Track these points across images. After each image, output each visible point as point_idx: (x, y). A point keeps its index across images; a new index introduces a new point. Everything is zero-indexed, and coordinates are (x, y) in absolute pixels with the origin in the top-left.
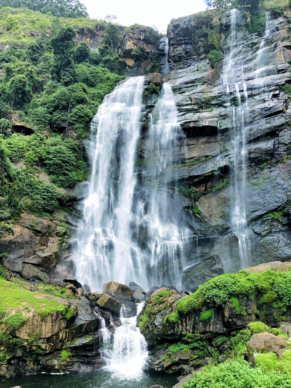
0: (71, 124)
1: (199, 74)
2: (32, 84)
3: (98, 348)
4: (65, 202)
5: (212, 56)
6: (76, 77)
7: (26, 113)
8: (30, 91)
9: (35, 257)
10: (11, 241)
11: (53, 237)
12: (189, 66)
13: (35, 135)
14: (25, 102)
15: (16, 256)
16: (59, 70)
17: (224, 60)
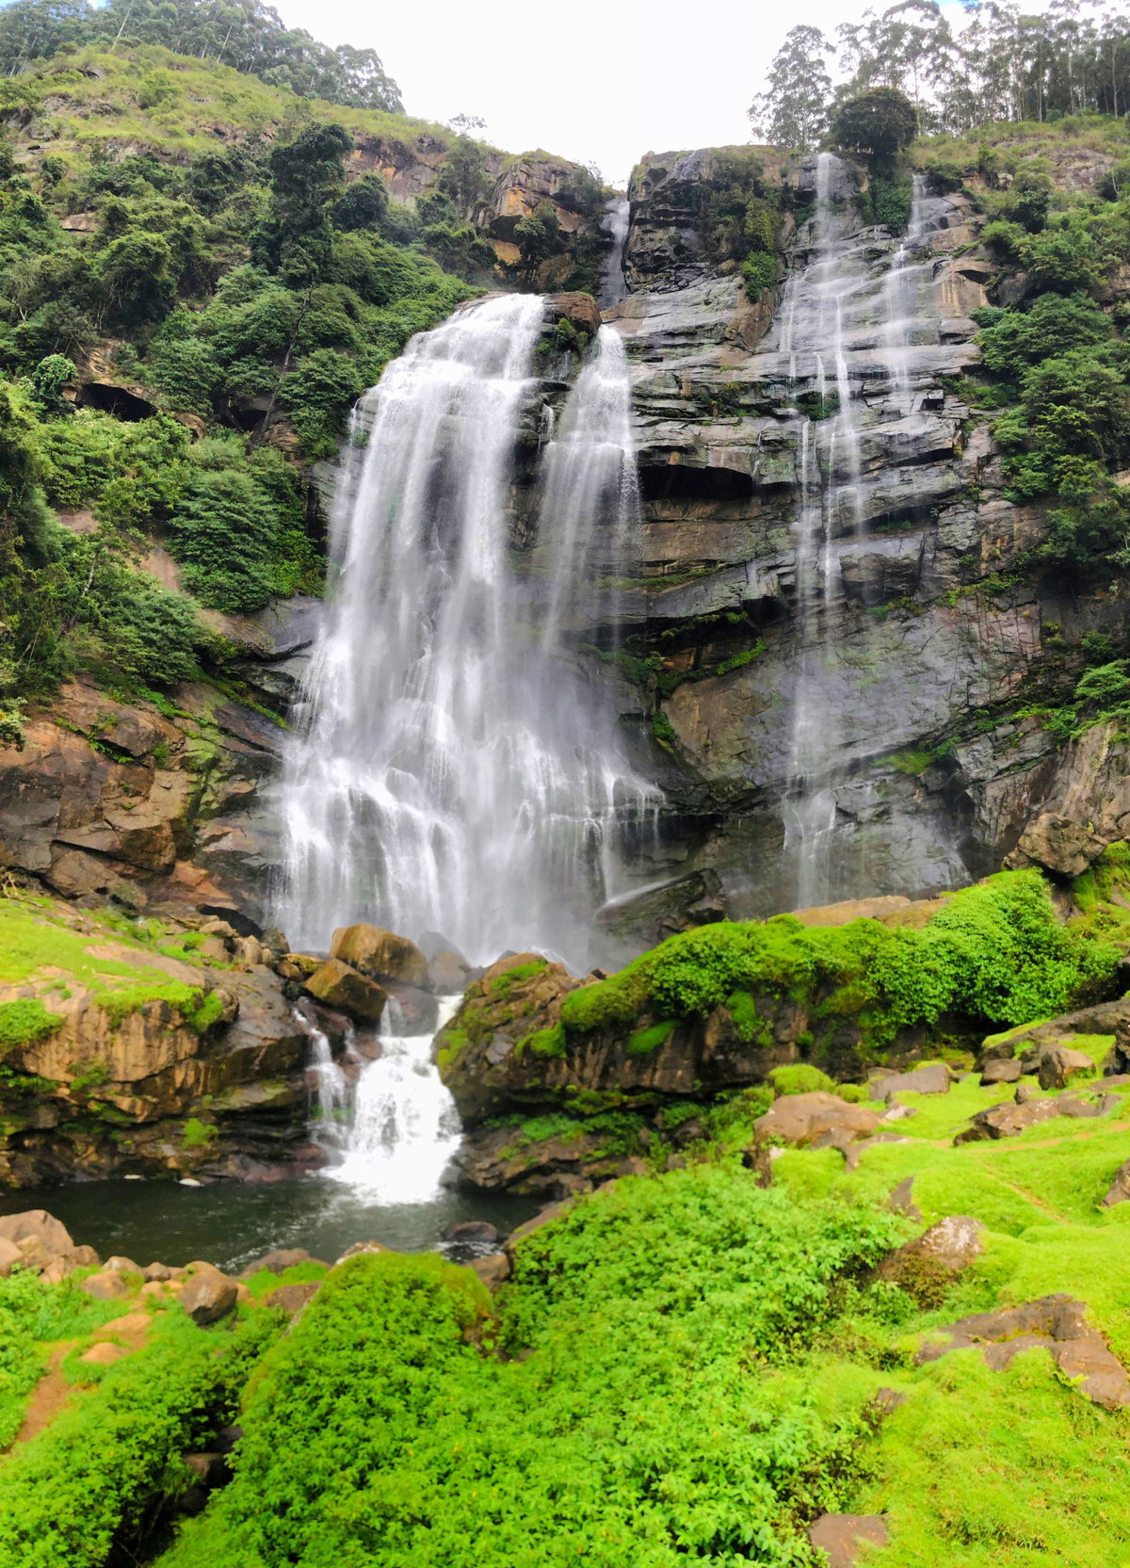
0: (286, 406)
1: (709, 315)
2: (182, 267)
3: (305, 1118)
4: (221, 661)
5: (754, 269)
6: (331, 267)
7: (142, 352)
8: (170, 286)
9: (99, 830)
10: (14, 769)
11: (170, 770)
12: (682, 288)
13: (156, 424)
14: (145, 315)
15: (27, 821)
16: (280, 239)
17: (788, 284)
